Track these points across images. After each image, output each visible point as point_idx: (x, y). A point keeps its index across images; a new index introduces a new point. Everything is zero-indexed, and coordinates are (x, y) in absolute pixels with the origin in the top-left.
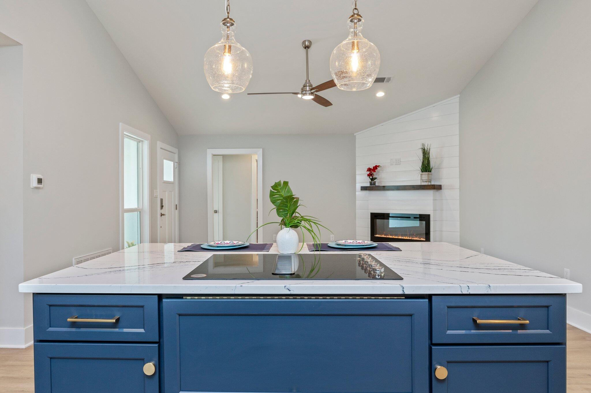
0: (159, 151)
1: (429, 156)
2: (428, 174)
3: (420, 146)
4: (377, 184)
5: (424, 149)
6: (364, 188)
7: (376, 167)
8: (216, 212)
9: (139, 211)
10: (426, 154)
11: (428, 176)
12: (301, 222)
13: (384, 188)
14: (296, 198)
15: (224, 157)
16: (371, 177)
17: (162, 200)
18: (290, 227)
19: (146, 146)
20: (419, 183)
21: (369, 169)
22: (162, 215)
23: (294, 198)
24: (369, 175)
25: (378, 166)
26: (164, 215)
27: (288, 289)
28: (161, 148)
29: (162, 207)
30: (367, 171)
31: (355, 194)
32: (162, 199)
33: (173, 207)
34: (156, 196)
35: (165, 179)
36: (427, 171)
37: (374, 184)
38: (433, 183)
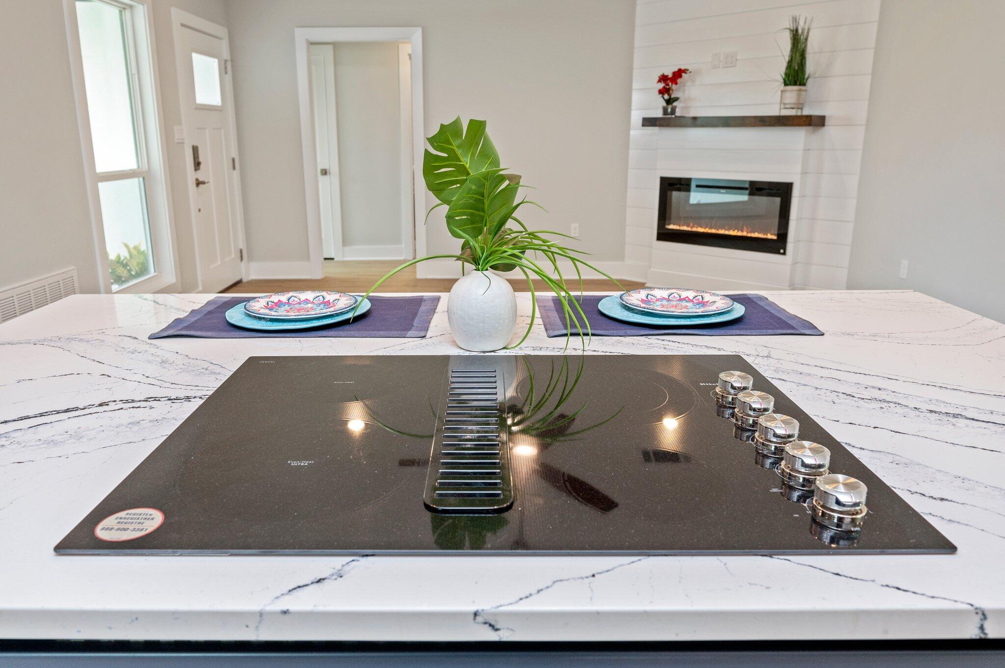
0: (178, 33)
1: (805, 46)
2: (800, 90)
3: (788, 24)
4: (678, 113)
5: (797, 30)
6: (649, 122)
7: (679, 74)
8: (325, 172)
9: (143, 175)
10: (798, 43)
11: (799, 96)
12: (523, 253)
13: (696, 122)
14: (511, 178)
15: (335, 45)
16: (666, 97)
17: (195, 150)
18: (492, 267)
19: (141, 17)
20: (774, 110)
21: (663, 78)
22: (199, 183)
23: (503, 178)
24: (661, 92)
25: (685, 71)
26: (203, 183)
27: (491, 625)
28: (183, 25)
29: (197, 165)
30: (659, 81)
31: (628, 135)
32: (197, 147)
33: (227, 164)
34: (180, 141)
35: (201, 98)
36: (798, 83)
37: (673, 111)
38: (806, 112)
